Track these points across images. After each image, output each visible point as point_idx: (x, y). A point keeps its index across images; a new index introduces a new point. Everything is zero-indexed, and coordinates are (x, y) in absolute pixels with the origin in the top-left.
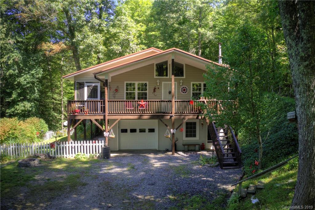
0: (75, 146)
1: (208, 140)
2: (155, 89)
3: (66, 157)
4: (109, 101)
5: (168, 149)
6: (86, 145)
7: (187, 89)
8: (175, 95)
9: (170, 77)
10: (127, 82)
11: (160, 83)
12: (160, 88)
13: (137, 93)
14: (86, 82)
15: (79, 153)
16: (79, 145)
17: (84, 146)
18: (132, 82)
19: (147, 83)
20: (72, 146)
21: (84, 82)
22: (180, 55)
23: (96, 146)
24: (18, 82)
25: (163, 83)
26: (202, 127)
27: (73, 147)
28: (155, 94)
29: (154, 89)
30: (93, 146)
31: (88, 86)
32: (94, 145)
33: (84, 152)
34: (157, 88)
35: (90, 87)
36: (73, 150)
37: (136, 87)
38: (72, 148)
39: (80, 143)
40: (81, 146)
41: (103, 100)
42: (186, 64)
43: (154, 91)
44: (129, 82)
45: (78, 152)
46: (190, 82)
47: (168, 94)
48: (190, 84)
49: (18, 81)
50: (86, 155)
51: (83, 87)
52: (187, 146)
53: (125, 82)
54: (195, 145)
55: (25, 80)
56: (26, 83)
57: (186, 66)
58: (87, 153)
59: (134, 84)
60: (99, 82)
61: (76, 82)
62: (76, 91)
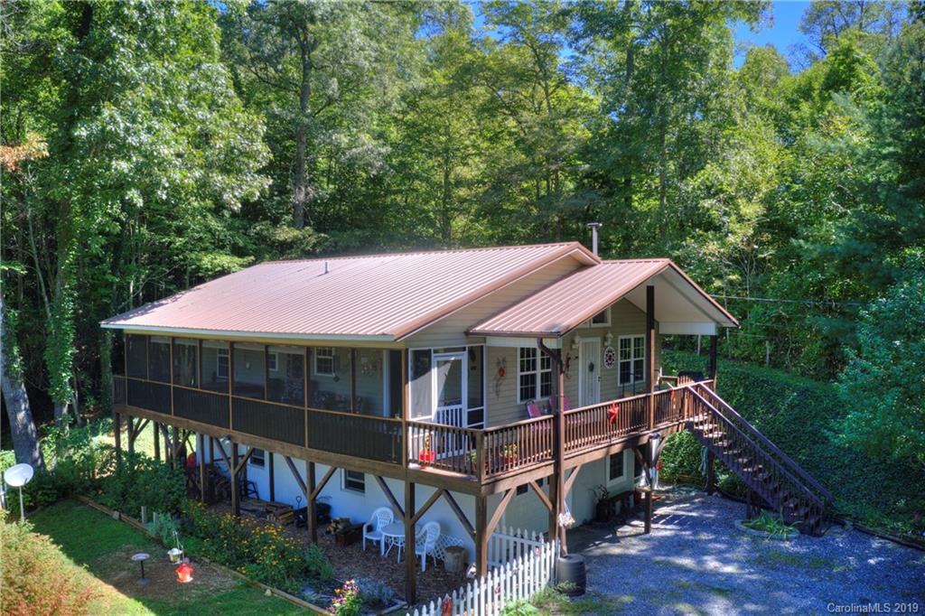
0: (499, 585)
2: (569, 359)
4: (565, 416)
6: (522, 568)
13: (540, 376)
14: (435, 351)
15: (507, 606)
16: (509, 574)
20: (493, 588)
21: (431, 351)
23: (540, 565)
25: (581, 341)
28: (569, 373)
29: (566, 359)
30: (534, 567)
31: (440, 364)
32: (537, 560)
33: (518, 595)
34: (573, 357)
35: (445, 367)
36: (496, 598)
37: (538, 358)
38: (493, 594)
40: (511, 579)
43: (568, 365)
46: (618, 337)
47: (589, 371)
48: (618, 341)
51: (430, 368)
58: (523, 594)
60: (464, 349)
61: (410, 350)
62: (410, 383)
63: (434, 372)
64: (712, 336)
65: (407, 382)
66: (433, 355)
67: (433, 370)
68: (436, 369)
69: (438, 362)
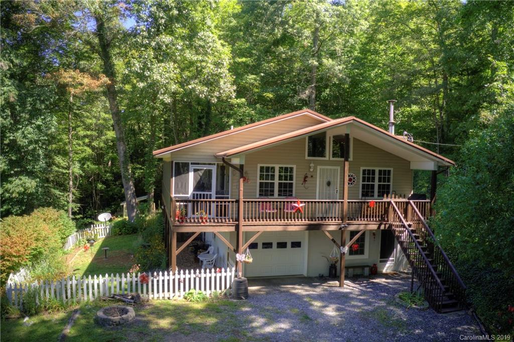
0: (185, 279)
1: (381, 258)
2: (306, 177)
3: (169, 298)
4: (244, 202)
5: (323, 275)
6: (205, 275)
7: (354, 178)
8: (337, 188)
9: (329, 158)
10: (262, 165)
11: (315, 169)
12: (314, 176)
13: (278, 184)
14: (192, 164)
15: (191, 291)
16: (193, 276)
17: (200, 279)
18: (271, 166)
19: (294, 167)
20: (179, 279)
21: (189, 163)
22: (359, 127)
23: (221, 278)
24: (10, 140)
25: (319, 168)
26: (374, 238)
27: (182, 279)
28: (306, 185)
29: (304, 177)
30: (215, 278)
31: (195, 170)
32: (218, 275)
33: (200, 289)
34: (309, 176)
35: (199, 172)
36: (182, 285)
37: (277, 174)
38: (179, 282)
39: (195, 273)
40: (195, 279)
41: (235, 200)
42: (354, 138)
43: (305, 181)
44: (265, 165)
45: (190, 288)
46: (360, 168)
47: (327, 186)
48: (360, 170)
49: (11, 138)
50: (204, 293)
51: (188, 171)
52: (352, 269)
53: (259, 166)
54: (363, 267)
55: (25, 137)
56: (27, 143)
57: (354, 141)
58: (205, 289)
59: (273, 168)
60: (215, 164)
61: (174, 162)
62: (174, 178)
63: (191, 175)
64: (433, 171)
65: (172, 177)
66: (190, 165)
67: (190, 173)
68: (193, 173)
69: (194, 169)
